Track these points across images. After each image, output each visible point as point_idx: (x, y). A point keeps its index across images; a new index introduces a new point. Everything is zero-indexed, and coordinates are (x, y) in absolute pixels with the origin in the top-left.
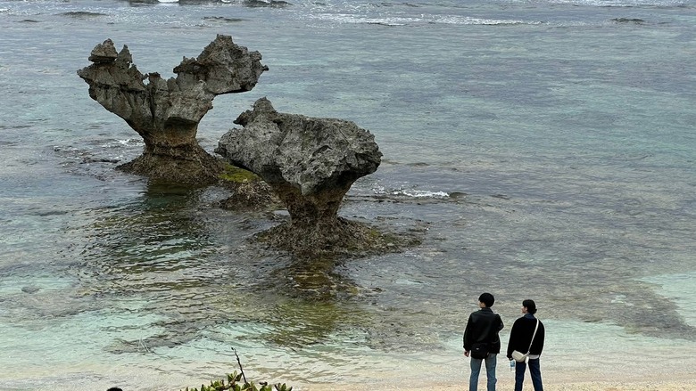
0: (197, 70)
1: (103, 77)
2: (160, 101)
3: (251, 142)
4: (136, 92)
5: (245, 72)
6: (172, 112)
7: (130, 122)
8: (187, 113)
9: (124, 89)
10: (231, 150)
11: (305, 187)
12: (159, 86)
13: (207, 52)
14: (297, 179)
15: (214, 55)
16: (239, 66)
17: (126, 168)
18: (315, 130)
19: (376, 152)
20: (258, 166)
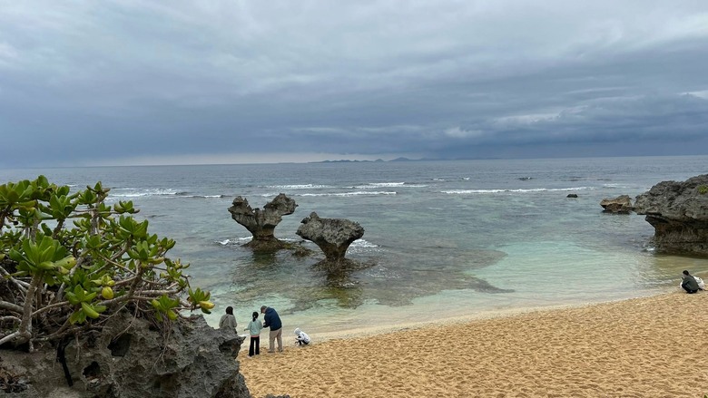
0: (273, 206)
1: (238, 210)
2: (260, 218)
3: (311, 229)
4: (250, 216)
5: (291, 207)
6: (266, 222)
7: (248, 228)
8: (272, 222)
9: (246, 214)
10: (303, 232)
11: (338, 244)
12: (259, 213)
13: (275, 200)
14: (334, 241)
15: (279, 200)
16: (288, 205)
17: (246, 245)
18: (336, 223)
19: (362, 230)
20: (315, 238)
